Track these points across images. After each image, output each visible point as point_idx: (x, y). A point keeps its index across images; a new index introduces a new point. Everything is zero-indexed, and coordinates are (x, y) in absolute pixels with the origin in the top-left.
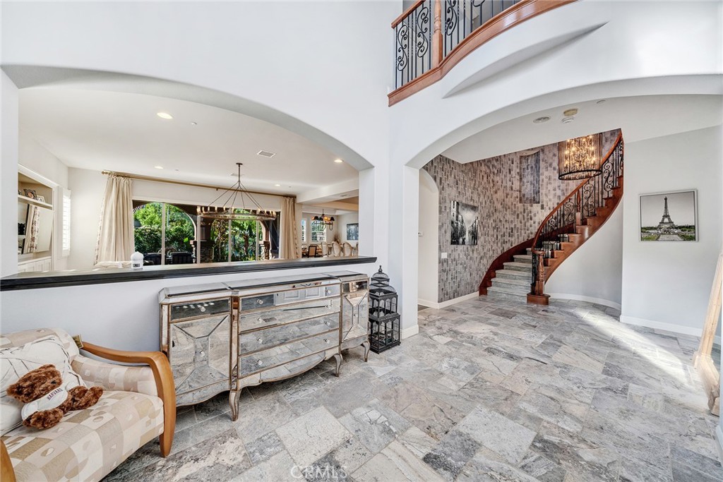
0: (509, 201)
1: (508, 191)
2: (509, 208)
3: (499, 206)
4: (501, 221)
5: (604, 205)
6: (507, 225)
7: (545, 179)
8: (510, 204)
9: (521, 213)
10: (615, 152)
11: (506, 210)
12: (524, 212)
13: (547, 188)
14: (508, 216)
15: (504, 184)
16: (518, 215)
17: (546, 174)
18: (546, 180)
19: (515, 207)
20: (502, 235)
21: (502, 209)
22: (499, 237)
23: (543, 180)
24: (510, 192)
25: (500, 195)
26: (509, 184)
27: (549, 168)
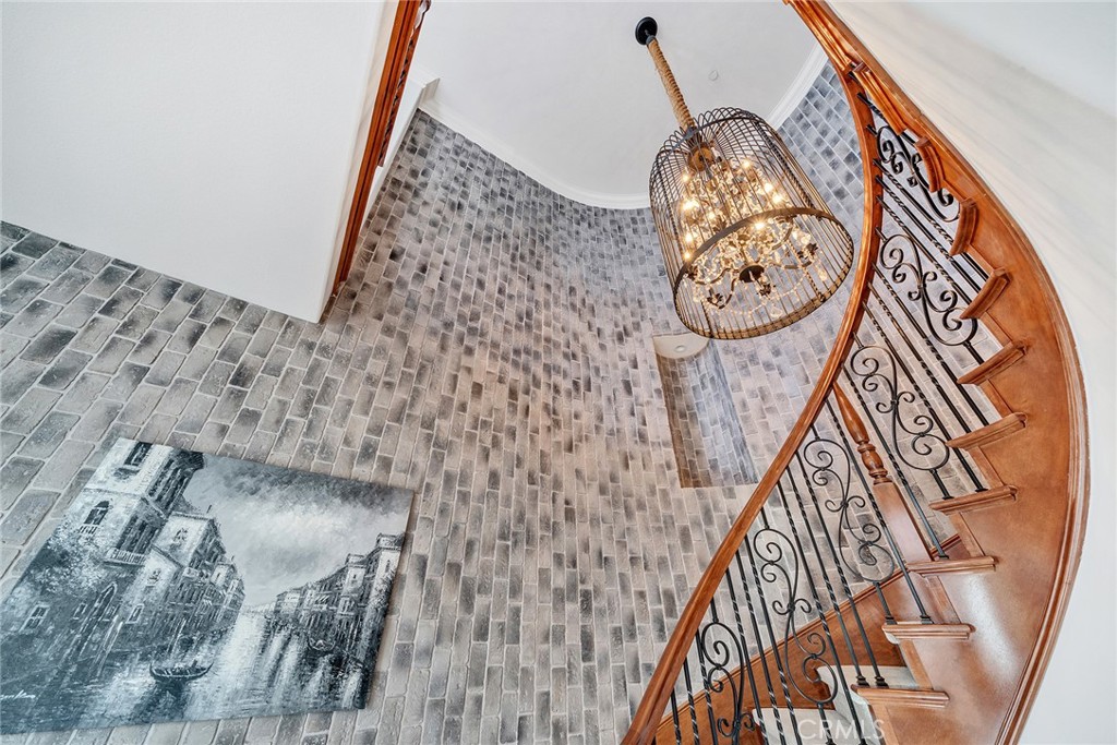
0: (634, 480)
1: (630, 445)
2: (641, 506)
3: (590, 499)
4: (604, 561)
5: (993, 415)
6: (640, 581)
7: (749, 401)
8: (644, 491)
9: (696, 524)
10: (887, 199)
11: (629, 514)
12: (709, 520)
13: (766, 426)
14: (642, 538)
15: (609, 422)
16: (685, 533)
17: (748, 384)
18: (753, 403)
19: (667, 503)
20: (617, 632)
21: (607, 512)
22: (602, 643)
23: (744, 405)
24: (638, 449)
25: (592, 456)
26: (629, 425)
27: (751, 368)
